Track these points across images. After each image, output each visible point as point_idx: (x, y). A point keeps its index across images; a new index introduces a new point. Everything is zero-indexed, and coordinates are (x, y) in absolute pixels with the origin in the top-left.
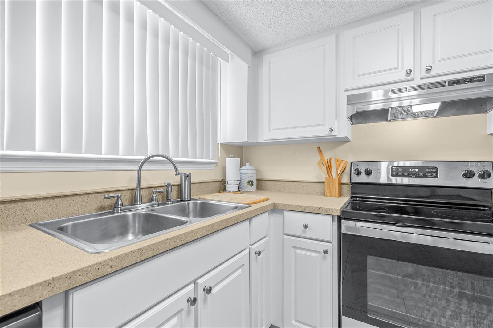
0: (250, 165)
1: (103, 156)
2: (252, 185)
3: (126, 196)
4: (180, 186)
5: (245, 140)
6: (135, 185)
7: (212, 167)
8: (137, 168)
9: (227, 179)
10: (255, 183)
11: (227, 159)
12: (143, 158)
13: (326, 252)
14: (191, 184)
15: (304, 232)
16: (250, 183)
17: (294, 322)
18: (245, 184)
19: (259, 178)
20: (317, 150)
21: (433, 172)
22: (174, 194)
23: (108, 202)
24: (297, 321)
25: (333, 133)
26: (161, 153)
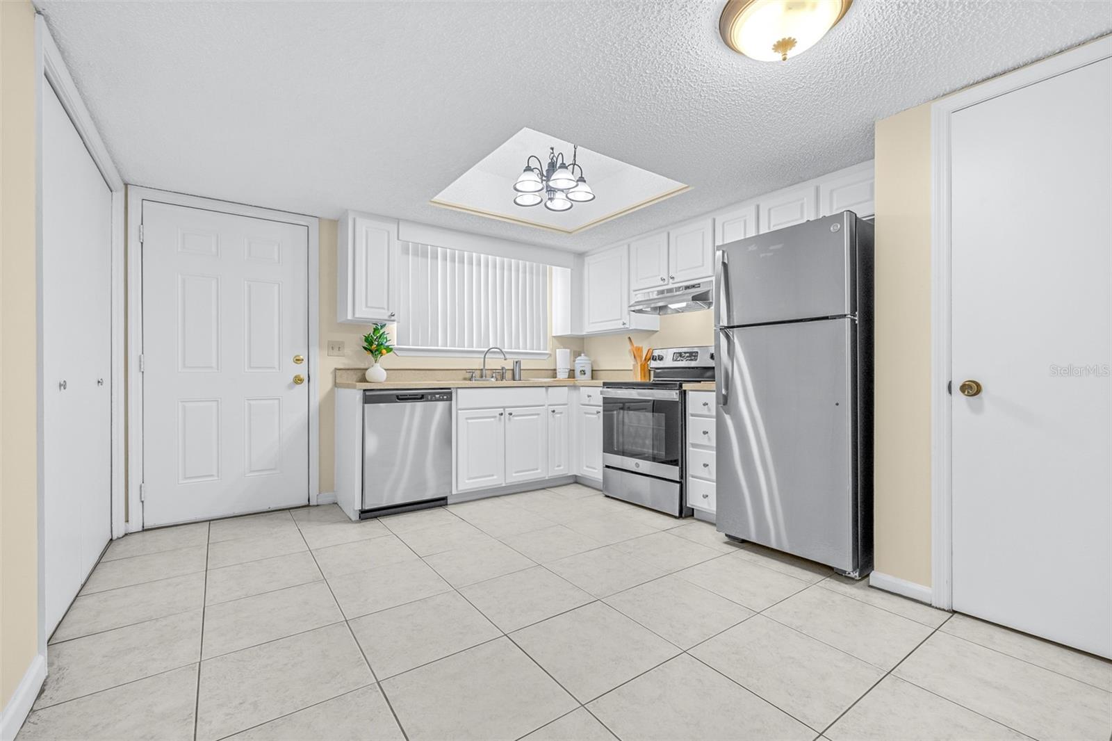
0: (585, 356)
1: (466, 349)
2: (585, 374)
3: (477, 373)
4: (513, 370)
5: (570, 333)
6: (482, 367)
7: (546, 357)
8: (483, 356)
9: (557, 368)
10: (588, 373)
11: (557, 350)
12: (487, 349)
13: (598, 412)
14: (521, 370)
15: (589, 401)
16: (583, 372)
17: (585, 468)
18: (577, 373)
19: (595, 369)
20: (628, 340)
21: (693, 356)
22: (509, 375)
23: (468, 375)
24: (587, 467)
25: (627, 326)
26: (498, 347)
